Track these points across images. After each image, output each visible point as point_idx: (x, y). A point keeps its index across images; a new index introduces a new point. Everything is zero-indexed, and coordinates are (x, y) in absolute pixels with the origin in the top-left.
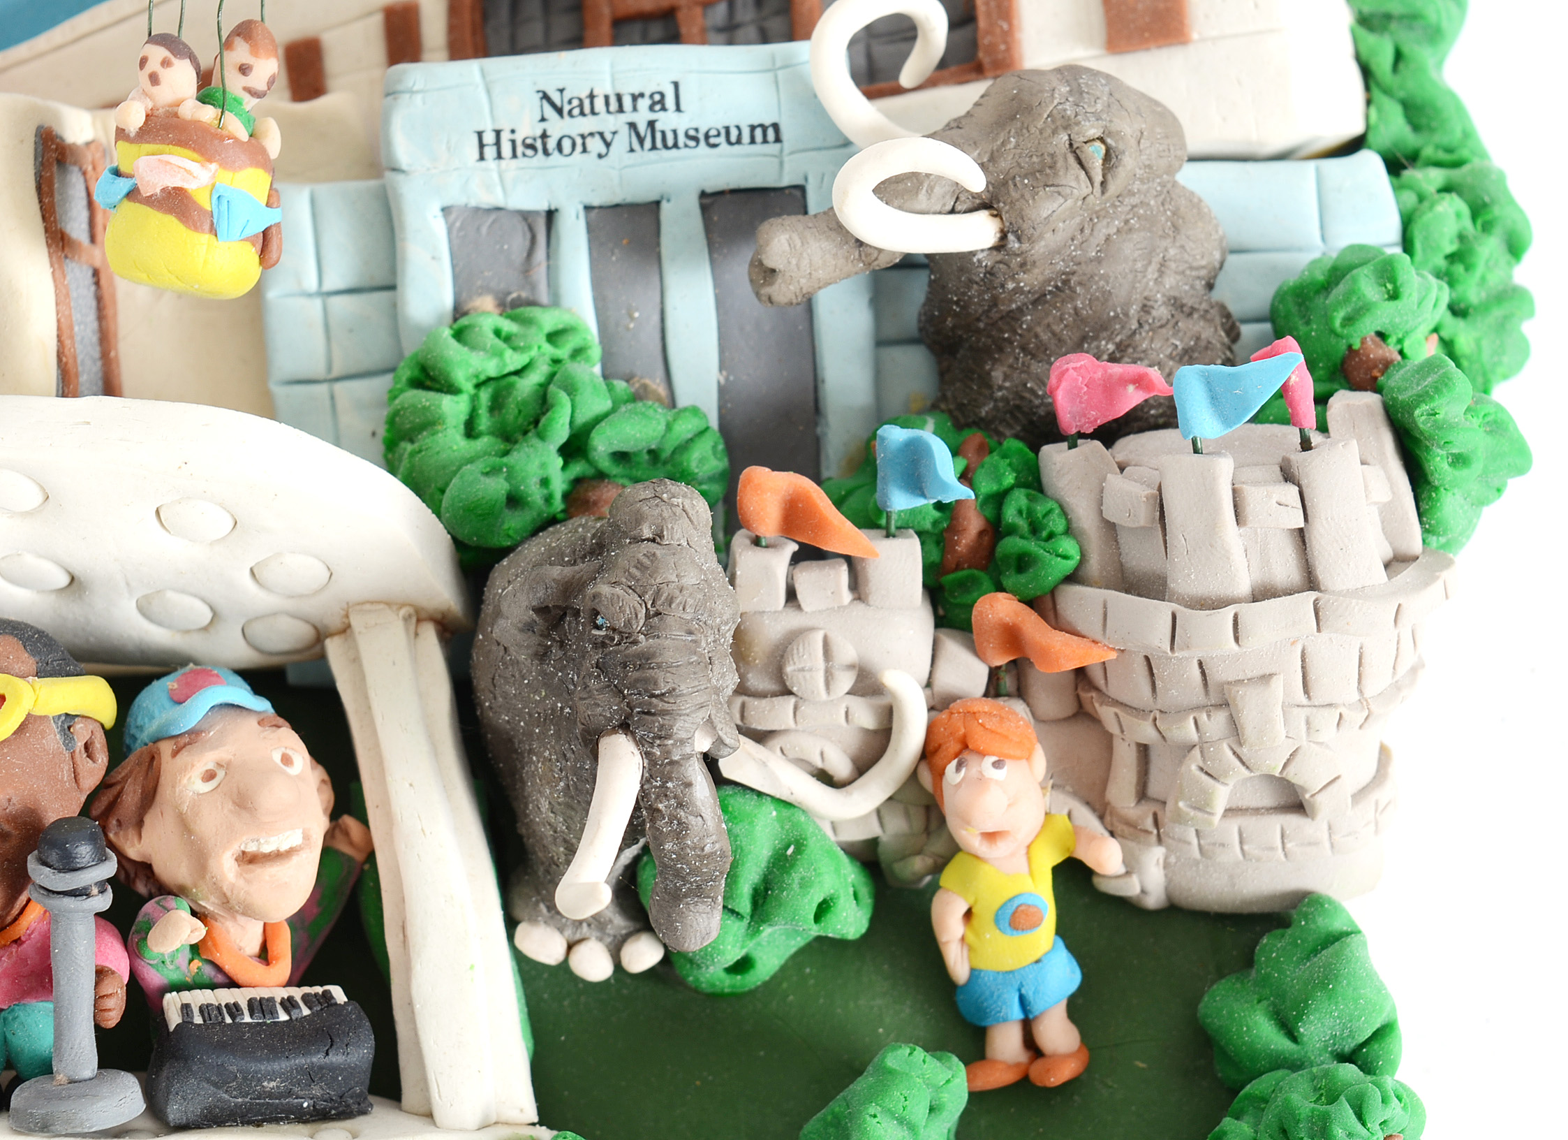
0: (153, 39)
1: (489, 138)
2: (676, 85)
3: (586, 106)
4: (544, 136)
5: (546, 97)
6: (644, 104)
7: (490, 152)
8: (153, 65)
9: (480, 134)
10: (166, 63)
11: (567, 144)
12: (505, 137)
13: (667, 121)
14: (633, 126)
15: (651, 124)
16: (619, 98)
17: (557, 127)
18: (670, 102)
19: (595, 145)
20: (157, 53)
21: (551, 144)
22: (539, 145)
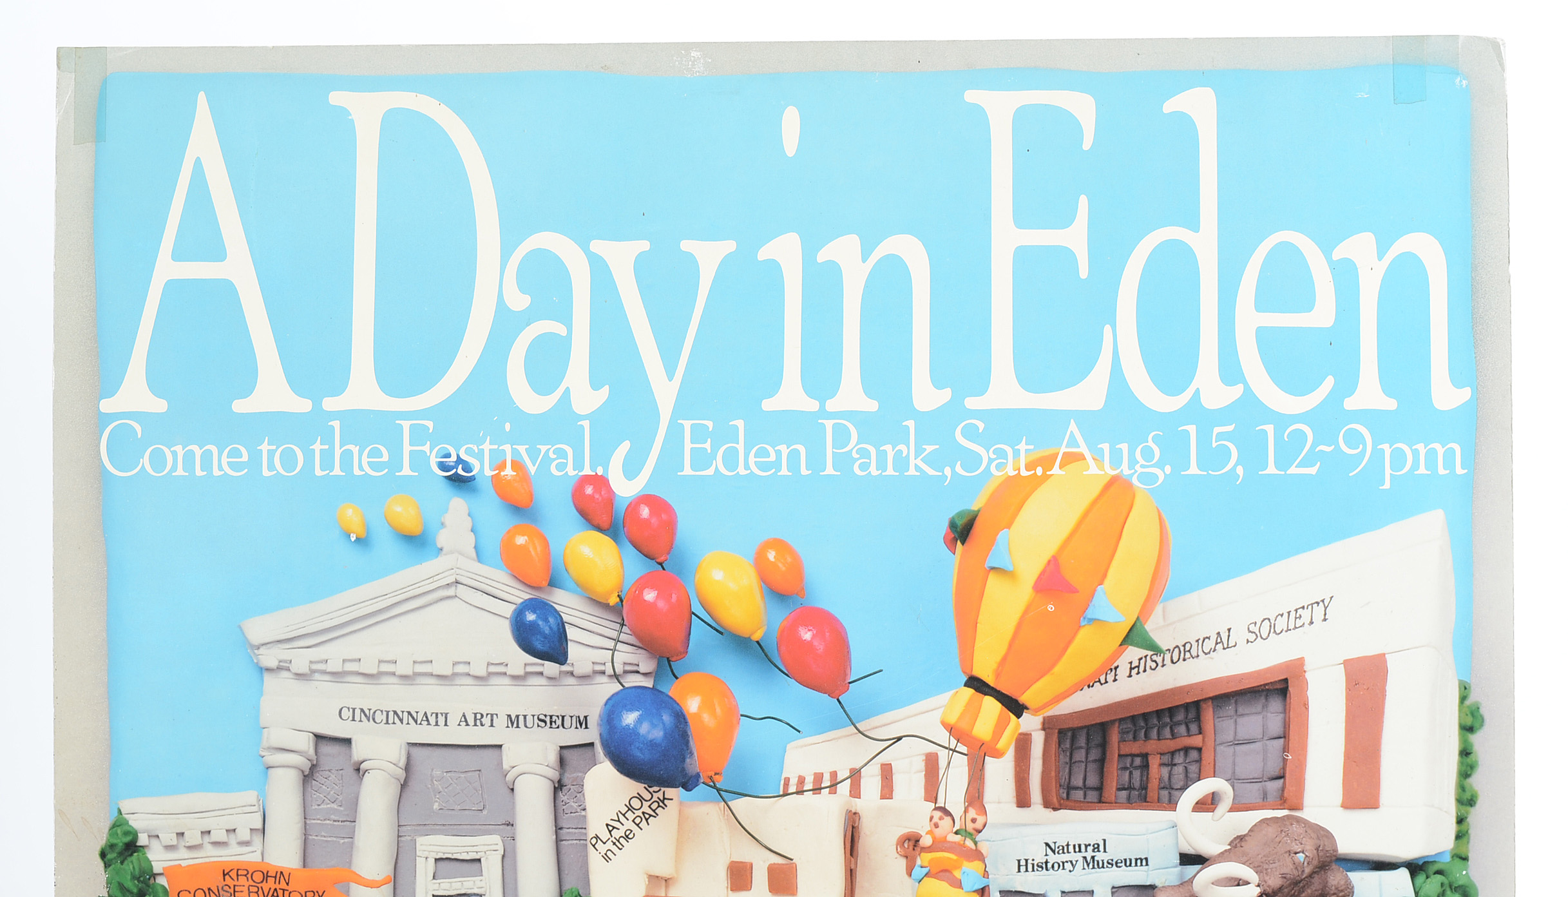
0: (936, 809)
1: (1023, 863)
2: (1105, 841)
3: (1065, 849)
4: (1046, 862)
5: (1047, 844)
6: (1090, 849)
7: (1023, 869)
8: (936, 819)
9: (1019, 861)
10: (941, 818)
11: (1056, 866)
12: (1030, 862)
13: (1100, 856)
14: (1085, 858)
15: (1093, 857)
16: (1080, 846)
17: (1053, 858)
18: (1101, 848)
19: (1068, 866)
20: (938, 814)
21: (1049, 865)
22: (1045, 866)
